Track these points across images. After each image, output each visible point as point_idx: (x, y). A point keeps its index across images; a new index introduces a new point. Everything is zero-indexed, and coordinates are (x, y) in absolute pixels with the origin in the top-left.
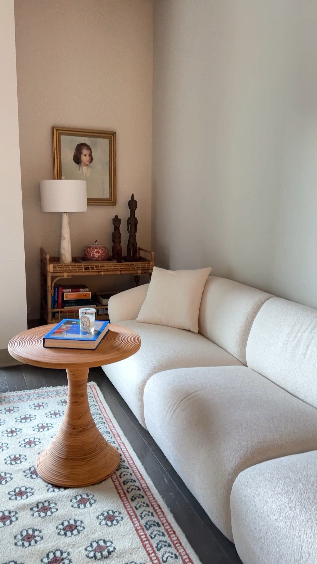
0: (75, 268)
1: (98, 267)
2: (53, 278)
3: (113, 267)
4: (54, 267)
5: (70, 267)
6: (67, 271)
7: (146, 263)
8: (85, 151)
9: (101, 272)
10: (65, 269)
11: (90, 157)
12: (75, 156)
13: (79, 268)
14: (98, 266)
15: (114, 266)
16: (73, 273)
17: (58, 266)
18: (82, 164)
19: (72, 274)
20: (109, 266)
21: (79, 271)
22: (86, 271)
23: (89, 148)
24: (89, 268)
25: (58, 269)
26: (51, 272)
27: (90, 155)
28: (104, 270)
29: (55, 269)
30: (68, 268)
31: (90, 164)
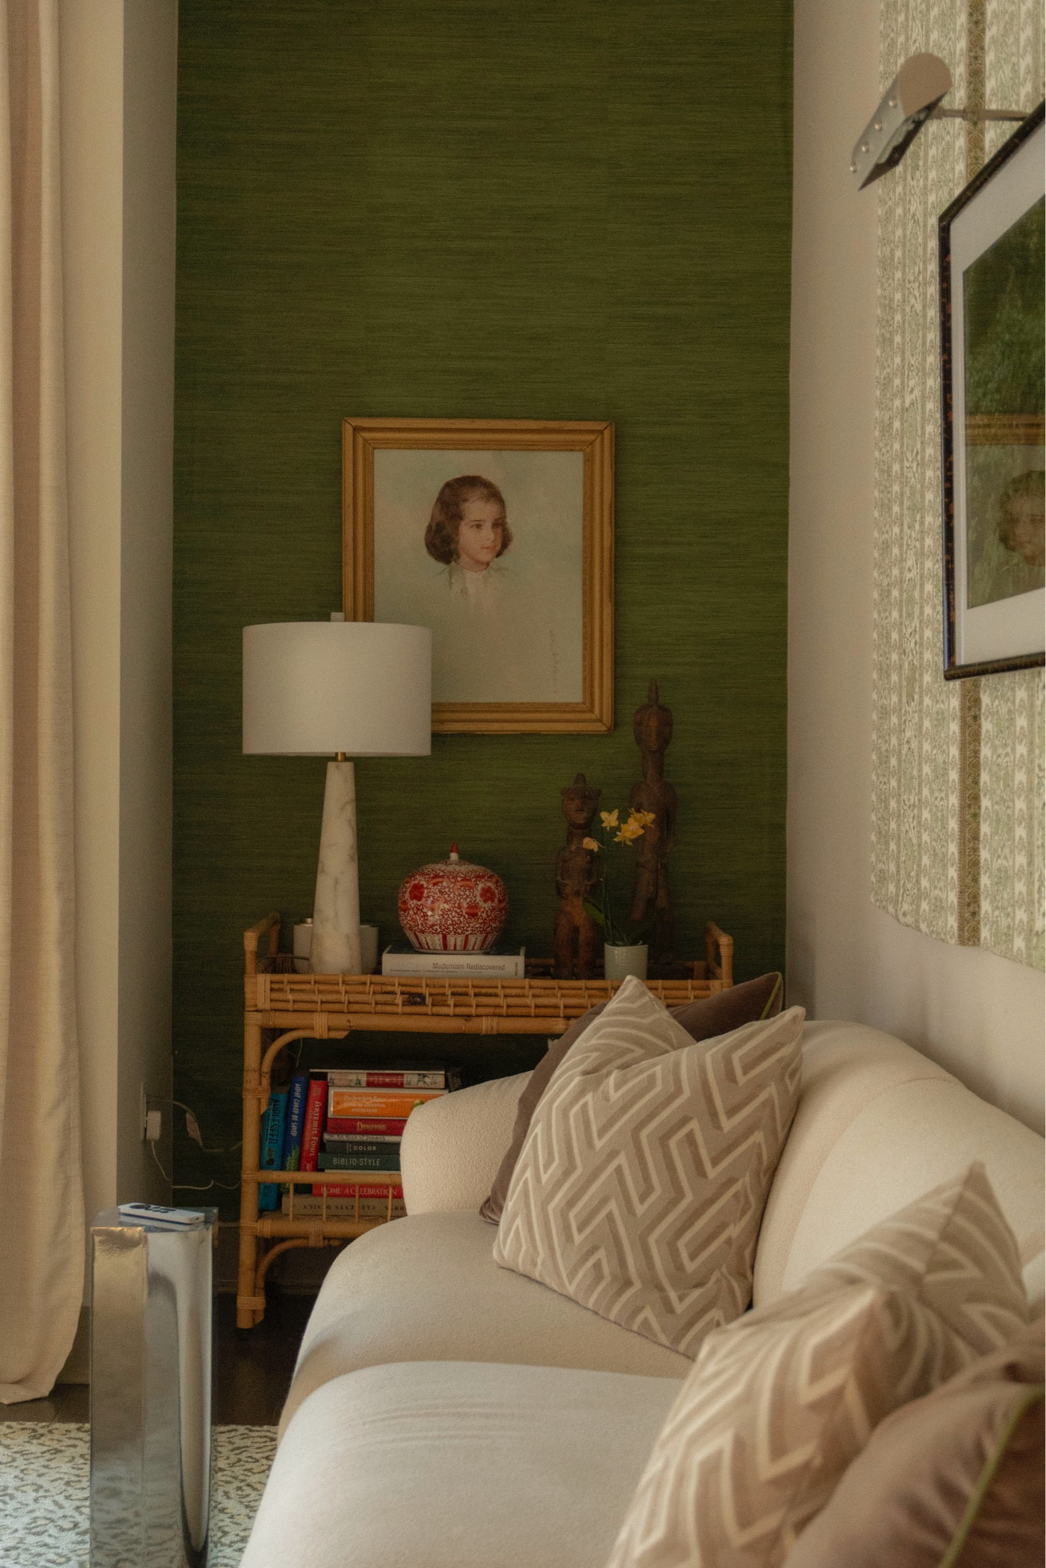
0: (363, 993)
1: (466, 994)
2: (270, 1034)
3: (534, 996)
4: (276, 986)
5: (342, 988)
6: (331, 1007)
7: (689, 983)
8: (477, 508)
9: (478, 1020)
10: (318, 998)
11: (499, 531)
12: (434, 527)
13: (380, 998)
14: (464, 989)
15: (536, 991)
16: (350, 1017)
17: (290, 982)
18: (464, 559)
19: (349, 1021)
20: (514, 992)
21: (379, 1008)
22: (408, 1009)
23: (493, 494)
24: (422, 997)
25: (290, 997)
26: (260, 1006)
27: (500, 524)
28: (491, 1010)
29: (275, 995)
30: (332, 992)
31: (496, 560)
